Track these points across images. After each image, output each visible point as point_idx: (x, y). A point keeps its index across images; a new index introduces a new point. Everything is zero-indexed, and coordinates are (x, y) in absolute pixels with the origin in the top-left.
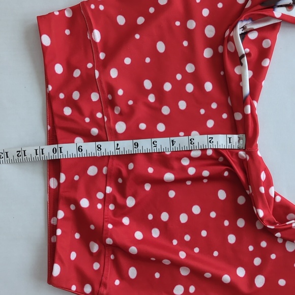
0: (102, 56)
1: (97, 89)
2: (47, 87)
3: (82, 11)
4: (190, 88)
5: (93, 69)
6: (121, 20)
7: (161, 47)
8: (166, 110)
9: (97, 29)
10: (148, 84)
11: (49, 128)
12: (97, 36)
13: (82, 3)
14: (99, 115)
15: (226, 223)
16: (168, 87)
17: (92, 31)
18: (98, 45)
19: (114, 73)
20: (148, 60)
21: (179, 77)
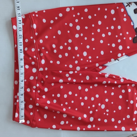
0: (36, 34)
1: (34, 47)
2: (15, 45)
3: (29, 17)
4: (69, 48)
5: (33, 39)
6: (44, 21)
7: (59, 32)
8: (60, 56)
9: (35, 24)
10: (54, 46)
11: (15, 61)
12: (35, 26)
13: (30, 13)
14: (35, 57)
15: (81, 98)
16: (61, 47)
17: (33, 24)
18: (35, 30)
19: (41, 41)
20: (54, 37)
21: (66, 44)
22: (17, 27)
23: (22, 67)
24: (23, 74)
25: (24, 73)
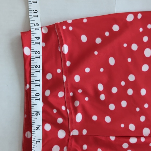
0: (68, 64)
1: (63, 89)
2: (26, 85)
3: (56, 31)
4: (130, 92)
5: (61, 74)
6: (84, 38)
7: (112, 61)
8: (112, 107)
9: (66, 44)
10: (100, 87)
11: (26, 116)
12: (66, 49)
13: (57, 24)
14: (63, 108)
16: (114, 90)
17: (62, 45)
18: (66, 55)
19: (77, 78)
20: (102, 70)
21: (123, 83)
22: (31, 50)
23: (38, 128)
24: (39, 142)
25: (41, 141)
